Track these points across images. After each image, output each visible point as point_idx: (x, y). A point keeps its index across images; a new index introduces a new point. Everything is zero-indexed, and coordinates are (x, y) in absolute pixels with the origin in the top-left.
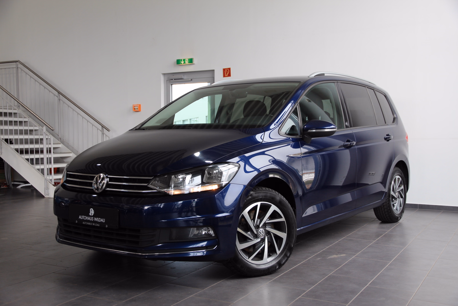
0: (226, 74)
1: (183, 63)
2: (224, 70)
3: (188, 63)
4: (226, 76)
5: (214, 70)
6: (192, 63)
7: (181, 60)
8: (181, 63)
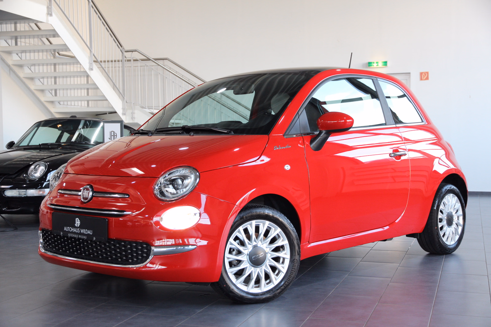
0: (424, 77)
1: (377, 66)
2: (421, 74)
3: (382, 65)
4: (423, 79)
5: (410, 73)
6: (386, 65)
7: (374, 63)
8: (373, 66)
